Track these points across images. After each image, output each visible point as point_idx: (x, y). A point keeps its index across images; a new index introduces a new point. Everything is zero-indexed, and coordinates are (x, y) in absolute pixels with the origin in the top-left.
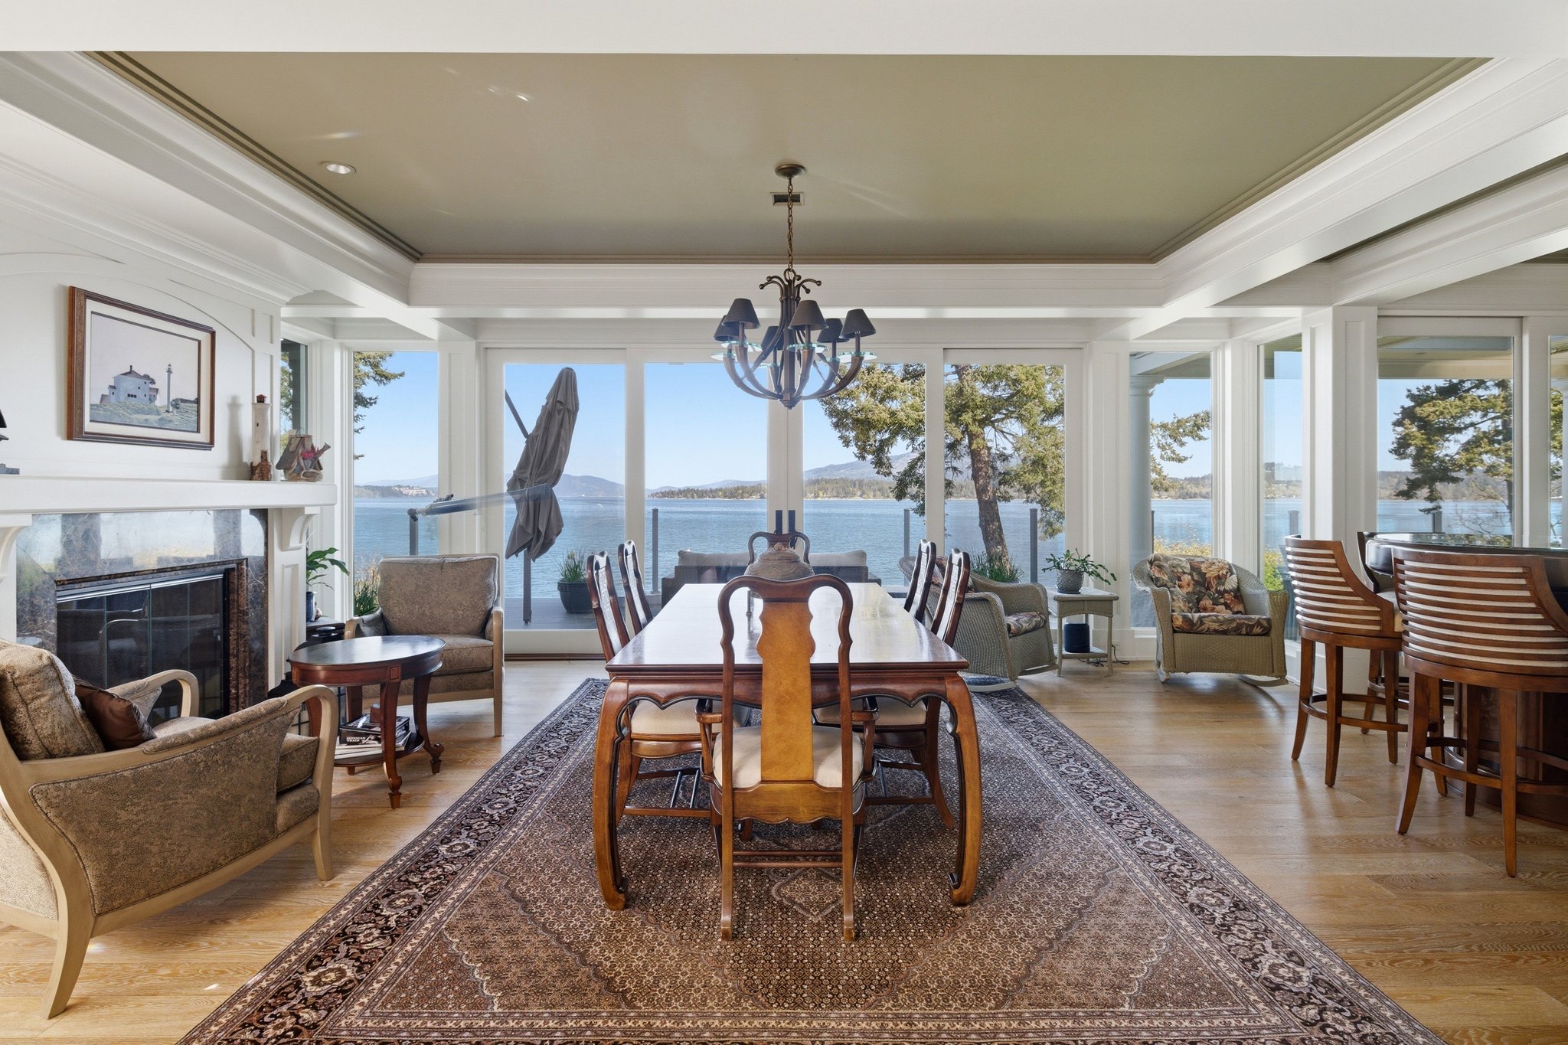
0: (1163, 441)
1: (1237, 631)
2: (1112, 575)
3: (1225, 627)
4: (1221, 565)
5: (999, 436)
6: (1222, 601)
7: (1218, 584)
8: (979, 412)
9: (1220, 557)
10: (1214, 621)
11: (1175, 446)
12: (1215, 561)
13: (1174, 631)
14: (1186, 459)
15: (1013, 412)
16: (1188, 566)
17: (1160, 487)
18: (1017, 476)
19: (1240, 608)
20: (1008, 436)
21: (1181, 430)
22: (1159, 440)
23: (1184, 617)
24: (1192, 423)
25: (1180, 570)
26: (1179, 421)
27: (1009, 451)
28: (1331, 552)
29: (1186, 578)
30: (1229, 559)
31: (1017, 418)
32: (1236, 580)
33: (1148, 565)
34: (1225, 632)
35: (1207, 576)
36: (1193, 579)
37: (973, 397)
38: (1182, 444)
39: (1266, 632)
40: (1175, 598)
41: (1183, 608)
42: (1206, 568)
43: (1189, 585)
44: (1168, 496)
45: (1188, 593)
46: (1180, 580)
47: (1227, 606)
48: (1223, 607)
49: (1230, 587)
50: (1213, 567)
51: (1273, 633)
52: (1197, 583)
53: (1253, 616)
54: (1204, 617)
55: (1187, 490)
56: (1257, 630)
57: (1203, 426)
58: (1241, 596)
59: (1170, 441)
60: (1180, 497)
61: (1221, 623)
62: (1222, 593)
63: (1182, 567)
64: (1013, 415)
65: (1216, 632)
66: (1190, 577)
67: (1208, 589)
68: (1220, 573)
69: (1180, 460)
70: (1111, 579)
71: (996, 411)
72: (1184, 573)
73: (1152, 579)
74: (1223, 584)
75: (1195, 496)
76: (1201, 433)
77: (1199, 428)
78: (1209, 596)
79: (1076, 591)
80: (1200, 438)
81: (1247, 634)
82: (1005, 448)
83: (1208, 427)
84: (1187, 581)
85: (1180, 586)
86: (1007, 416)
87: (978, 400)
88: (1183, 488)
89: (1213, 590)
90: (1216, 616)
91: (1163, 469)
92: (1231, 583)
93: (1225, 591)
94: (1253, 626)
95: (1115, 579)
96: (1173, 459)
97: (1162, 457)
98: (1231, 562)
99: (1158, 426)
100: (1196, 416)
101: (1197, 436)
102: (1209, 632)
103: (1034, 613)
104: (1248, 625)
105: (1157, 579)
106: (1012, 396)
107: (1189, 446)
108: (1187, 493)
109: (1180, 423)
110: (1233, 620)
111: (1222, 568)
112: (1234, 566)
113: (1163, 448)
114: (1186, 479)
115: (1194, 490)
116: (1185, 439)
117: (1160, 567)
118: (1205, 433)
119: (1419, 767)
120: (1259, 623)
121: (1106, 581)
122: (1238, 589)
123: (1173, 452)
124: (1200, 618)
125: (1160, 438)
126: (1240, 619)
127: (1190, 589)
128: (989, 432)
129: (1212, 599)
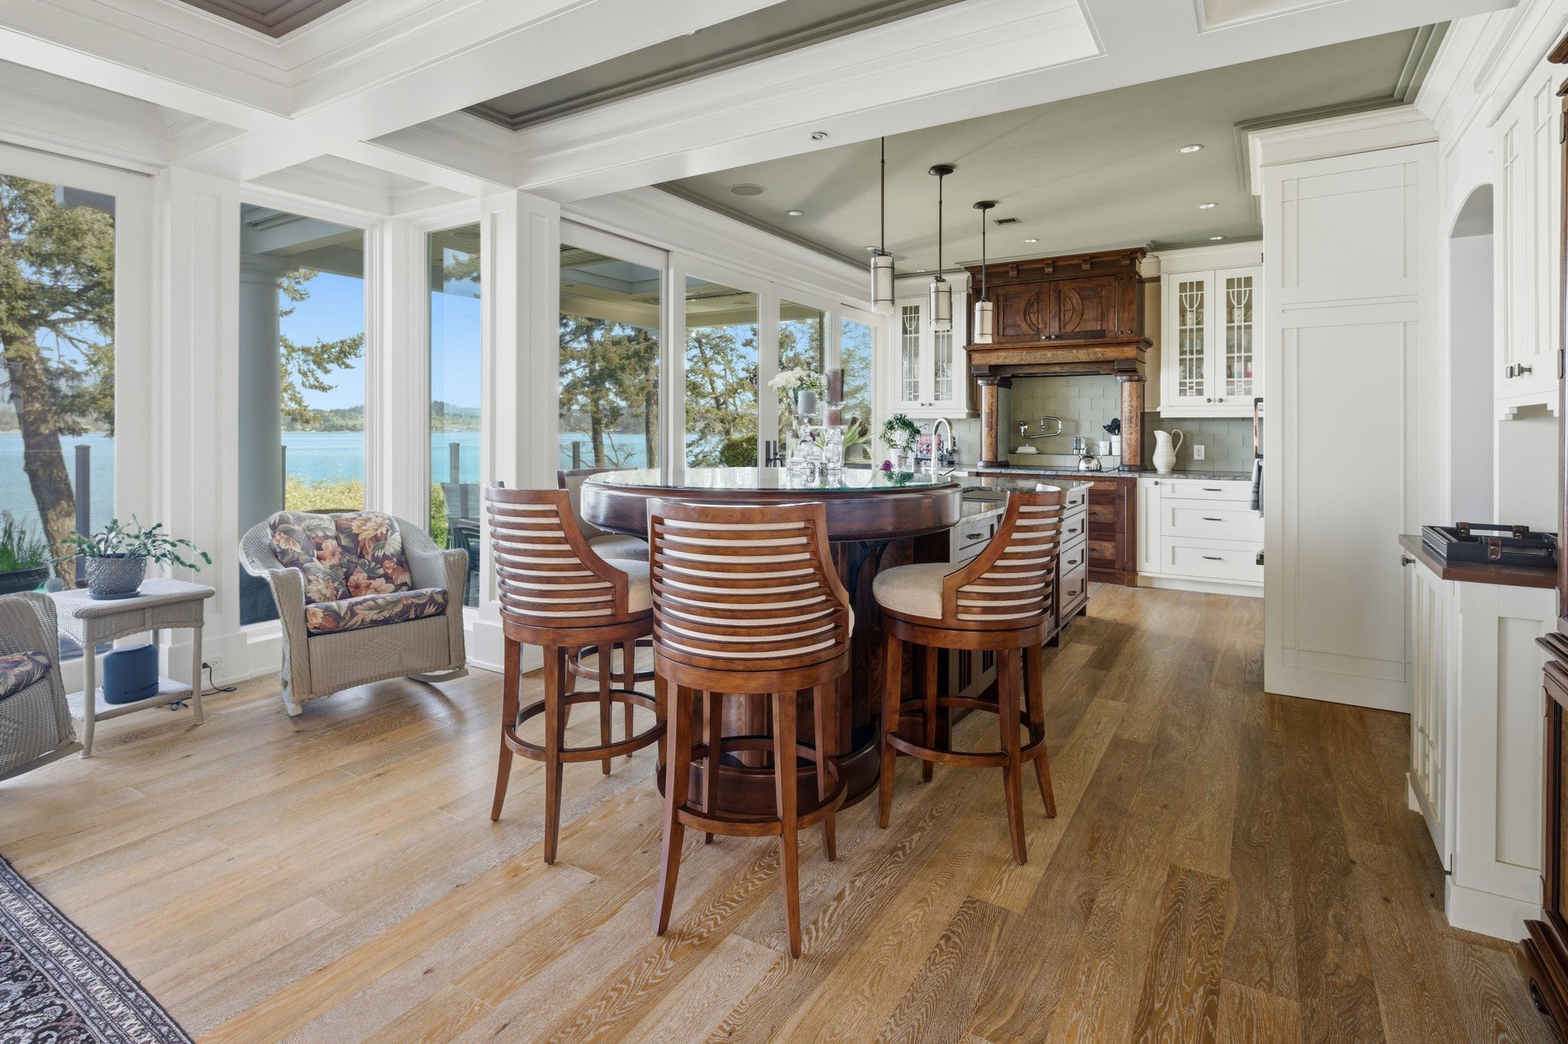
0: (305, 367)
1: (404, 617)
2: (204, 555)
3: (386, 614)
4: (379, 520)
5: (64, 344)
6: (381, 571)
7: (376, 548)
8: (21, 304)
9: (377, 509)
10: (371, 609)
11: (319, 373)
12: (370, 516)
13: (310, 634)
14: (331, 388)
15: (87, 312)
16: (333, 527)
17: (301, 418)
18: (94, 400)
19: (405, 578)
20: (80, 345)
21: (326, 356)
22: (299, 365)
23: (327, 610)
24: (337, 349)
25: (321, 534)
26: (323, 346)
27: (81, 367)
28: (553, 507)
29: (330, 545)
30: (388, 511)
31: (95, 321)
32: (399, 539)
33: (269, 531)
34: (386, 622)
35: (360, 538)
36: (340, 545)
37: (10, 281)
38: (327, 372)
39: (441, 611)
40: (311, 577)
41: (325, 591)
42: (359, 527)
43: (333, 554)
44: (313, 429)
45: (332, 567)
46: (319, 548)
47: (388, 578)
48: (383, 580)
49: (392, 551)
50: (369, 524)
51: (450, 610)
52: (345, 549)
53: (424, 591)
54: (357, 603)
55: (331, 423)
56: (430, 610)
57: (350, 354)
58: (406, 561)
59: (313, 367)
60: (325, 430)
61: (380, 609)
62: (380, 561)
63: (323, 529)
64: (90, 317)
65: (374, 623)
66: (335, 542)
67: (361, 556)
68: (379, 532)
69: (324, 389)
70: (201, 562)
71: (58, 306)
72: (327, 537)
73: (275, 554)
74: (383, 548)
75: (340, 429)
76: (348, 361)
77: (345, 356)
78: (363, 566)
79: (130, 591)
80: (347, 366)
81: (417, 618)
82: (75, 362)
83: (355, 355)
84: (331, 549)
85: (319, 558)
86: (80, 317)
87: (20, 287)
88: (328, 421)
89: (369, 557)
90: (373, 600)
91: (303, 399)
92: (393, 545)
93: (385, 557)
94: (424, 605)
95: (209, 561)
96: (316, 387)
97: (303, 384)
98: (391, 514)
99: (298, 350)
100: (342, 342)
101: (344, 363)
102: (363, 625)
103: (17, 657)
104: (417, 605)
105: (284, 552)
106: (86, 289)
107: (335, 375)
108: (333, 426)
109: (325, 348)
110: (395, 603)
111: (380, 525)
112: (397, 520)
113: (304, 374)
114: (331, 411)
115: (340, 422)
116: (329, 366)
117: (289, 533)
118: (351, 360)
119: (680, 824)
120: (431, 600)
121: (191, 566)
122: (403, 551)
123: (316, 379)
124: (351, 609)
125: (301, 363)
126: (407, 598)
127: (335, 561)
128: (43, 337)
129: (366, 572)
